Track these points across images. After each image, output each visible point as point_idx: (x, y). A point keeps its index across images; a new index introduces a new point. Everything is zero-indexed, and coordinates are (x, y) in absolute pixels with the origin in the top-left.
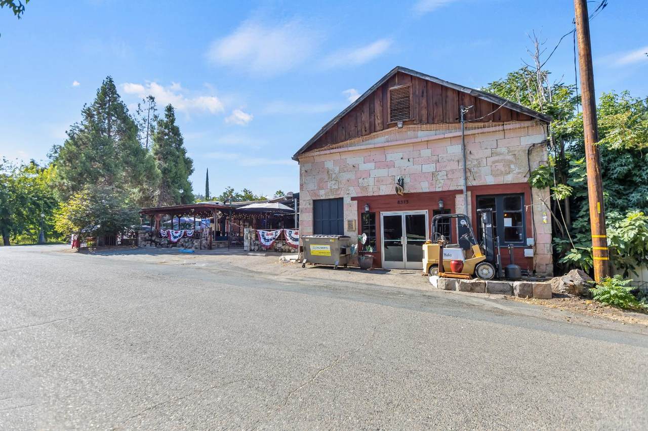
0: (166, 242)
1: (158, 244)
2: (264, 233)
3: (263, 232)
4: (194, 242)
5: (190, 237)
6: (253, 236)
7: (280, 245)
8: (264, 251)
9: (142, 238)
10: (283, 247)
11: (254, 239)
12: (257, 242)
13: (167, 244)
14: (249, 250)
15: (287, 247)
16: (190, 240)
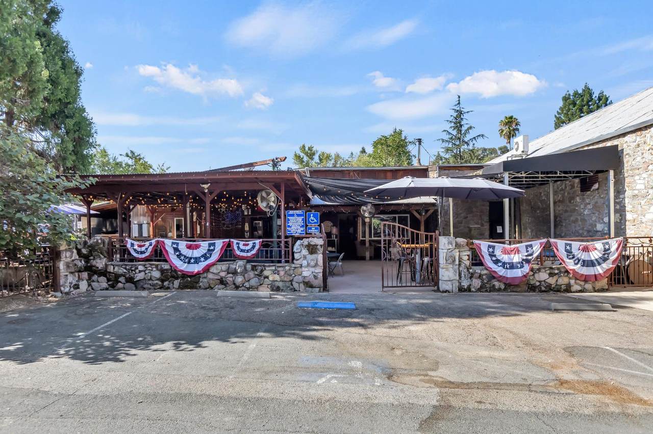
0: (156, 274)
1: (122, 279)
2: (494, 247)
3: (489, 247)
4: (266, 273)
5: (249, 260)
6: (466, 255)
7: (543, 276)
8: (499, 290)
9: (67, 266)
10: (552, 281)
11: (468, 263)
12: (478, 270)
13: (163, 281)
14: (456, 289)
15: (563, 281)
16: (249, 266)
